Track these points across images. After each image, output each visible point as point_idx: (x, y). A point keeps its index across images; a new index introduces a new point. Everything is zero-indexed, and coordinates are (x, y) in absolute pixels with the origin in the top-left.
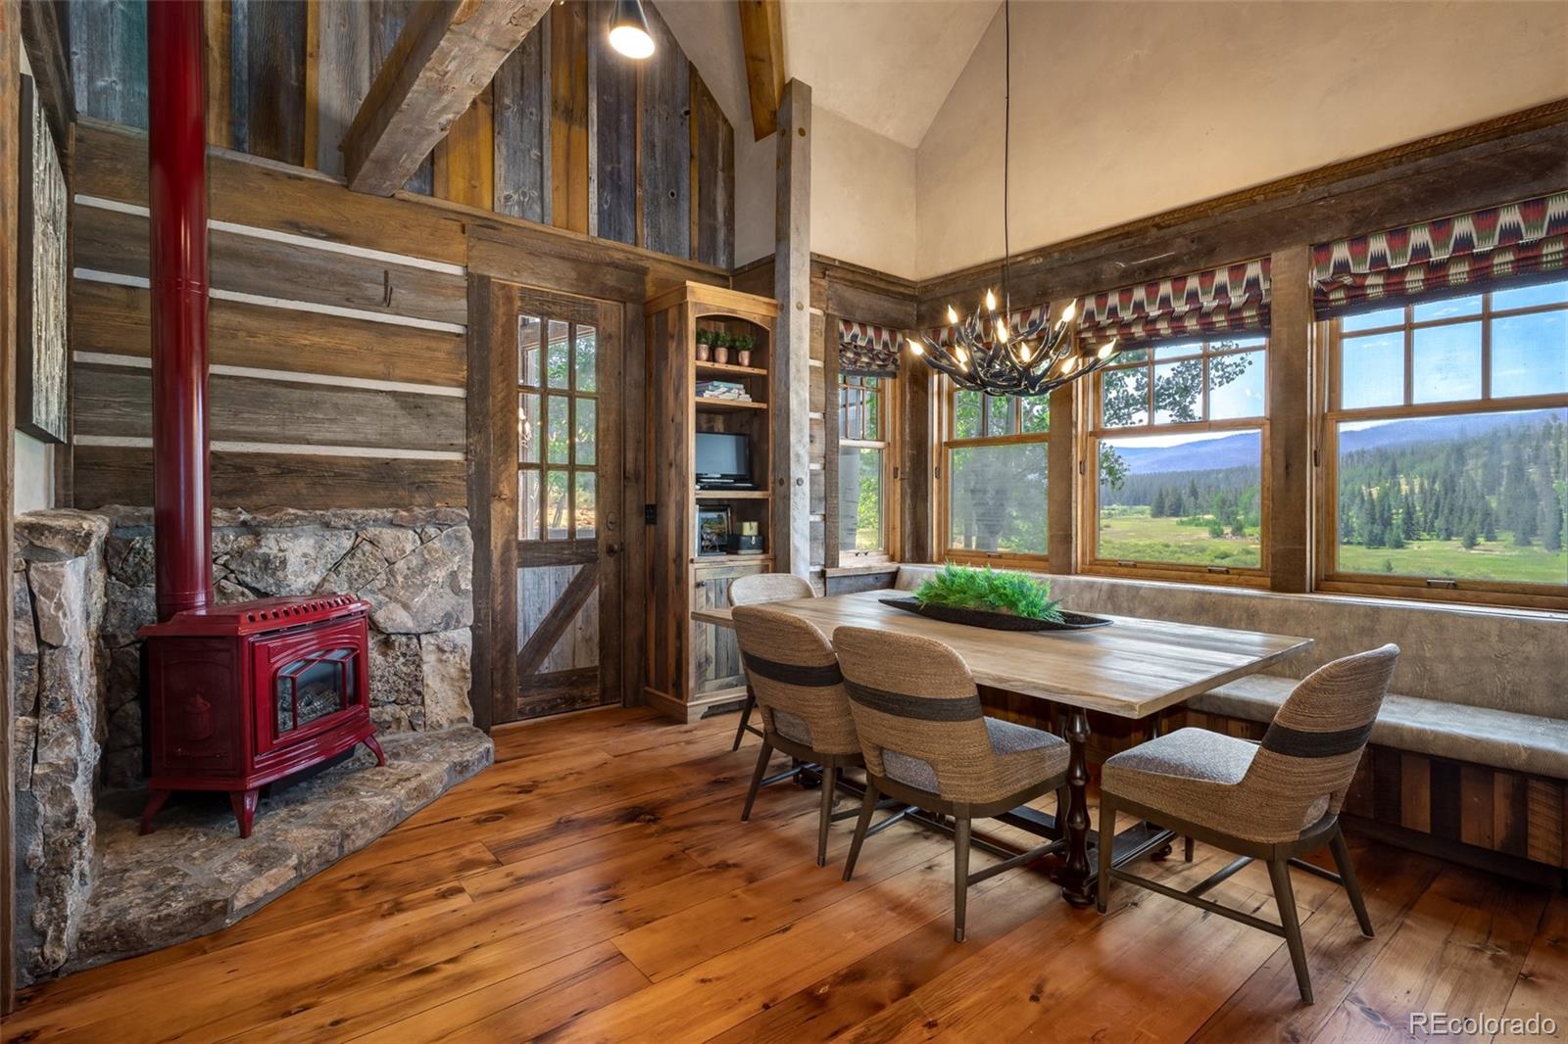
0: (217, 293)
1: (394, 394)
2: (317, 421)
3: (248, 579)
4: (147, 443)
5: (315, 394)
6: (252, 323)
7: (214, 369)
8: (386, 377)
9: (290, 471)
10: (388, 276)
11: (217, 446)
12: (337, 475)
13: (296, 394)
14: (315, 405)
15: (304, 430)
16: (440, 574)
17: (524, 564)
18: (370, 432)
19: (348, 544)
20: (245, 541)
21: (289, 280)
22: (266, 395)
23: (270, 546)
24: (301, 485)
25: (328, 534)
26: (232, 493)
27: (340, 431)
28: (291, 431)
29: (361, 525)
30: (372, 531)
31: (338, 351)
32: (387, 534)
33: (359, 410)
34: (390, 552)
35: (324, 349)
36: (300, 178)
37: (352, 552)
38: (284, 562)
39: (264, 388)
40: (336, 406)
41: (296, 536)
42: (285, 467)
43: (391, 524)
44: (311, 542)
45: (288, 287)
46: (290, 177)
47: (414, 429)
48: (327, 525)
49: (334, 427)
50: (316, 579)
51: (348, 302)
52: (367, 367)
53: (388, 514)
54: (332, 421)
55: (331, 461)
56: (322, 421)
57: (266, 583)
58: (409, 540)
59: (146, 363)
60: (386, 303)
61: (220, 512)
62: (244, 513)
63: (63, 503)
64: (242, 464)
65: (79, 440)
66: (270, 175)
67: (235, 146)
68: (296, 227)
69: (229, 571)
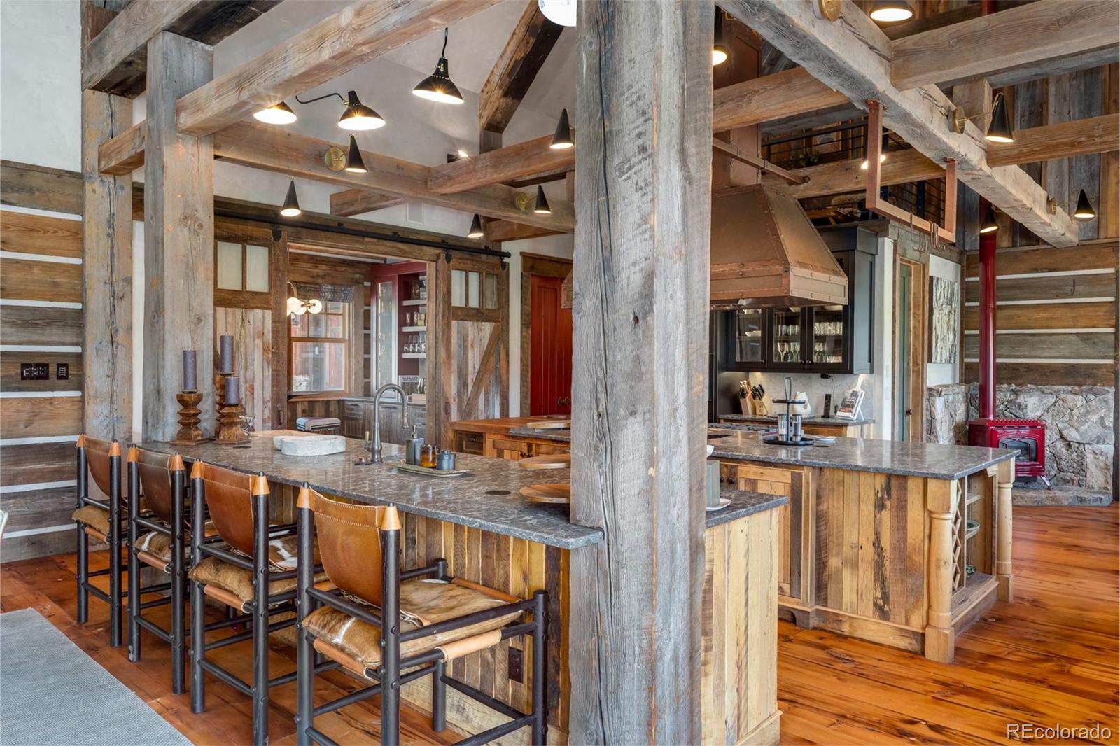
0: (999, 303)
1: (1078, 334)
2: (1042, 348)
3: (1013, 412)
4: (977, 360)
5: (1043, 338)
6: (1018, 312)
7: (998, 332)
8: (1074, 327)
9: (1032, 370)
10: (1074, 282)
11: (999, 360)
12: (1051, 371)
13: (1036, 338)
14: (1043, 342)
15: (1039, 353)
16: (1095, 418)
18: (1066, 352)
19: (1053, 401)
20: (1013, 397)
21: (1034, 293)
22: (1024, 340)
23: (1021, 399)
24: (1037, 375)
25: (1044, 396)
26: (1010, 379)
27: (1053, 352)
28: (1033, 354)
29: (1058, 393)
30: (1063, 396)
31: (1052, 319)
32: (1070, 397)
33: (1061, 343)
34: (1071, 405)
35: (1047, 319)
36: (1038, 250)
37: (1054, 405)
38: (1026, 406)
39: (1023, 337)
40: (1051, 342)
41: (1031, 396)
42: (1031, 368)
43: (1071, 393)
44: (1037, 399)
45: (1033, 295)
46: (1034, 250)
47: (1088, 350)
48: (1043, 392)
49: (1050, 351)
50: (1039, 414)
51: (1057, 297)
52: (1065, 324)
53: (1070, 388)
54: (1050, 348)
55: (1049, 366)
56: (1046, 348)
57: (1020, 414)
58: (1080, 400)
59: (977, 332)
60: (1072, 294)
61: (1005, 386)
62: (1013, 387)
63: (961, 381)
64: (1015, 367)
65: (966, 360)
66: (1026, 252)
67: (1014, 245)
68: (1036, 270)
69: (1007, 408)
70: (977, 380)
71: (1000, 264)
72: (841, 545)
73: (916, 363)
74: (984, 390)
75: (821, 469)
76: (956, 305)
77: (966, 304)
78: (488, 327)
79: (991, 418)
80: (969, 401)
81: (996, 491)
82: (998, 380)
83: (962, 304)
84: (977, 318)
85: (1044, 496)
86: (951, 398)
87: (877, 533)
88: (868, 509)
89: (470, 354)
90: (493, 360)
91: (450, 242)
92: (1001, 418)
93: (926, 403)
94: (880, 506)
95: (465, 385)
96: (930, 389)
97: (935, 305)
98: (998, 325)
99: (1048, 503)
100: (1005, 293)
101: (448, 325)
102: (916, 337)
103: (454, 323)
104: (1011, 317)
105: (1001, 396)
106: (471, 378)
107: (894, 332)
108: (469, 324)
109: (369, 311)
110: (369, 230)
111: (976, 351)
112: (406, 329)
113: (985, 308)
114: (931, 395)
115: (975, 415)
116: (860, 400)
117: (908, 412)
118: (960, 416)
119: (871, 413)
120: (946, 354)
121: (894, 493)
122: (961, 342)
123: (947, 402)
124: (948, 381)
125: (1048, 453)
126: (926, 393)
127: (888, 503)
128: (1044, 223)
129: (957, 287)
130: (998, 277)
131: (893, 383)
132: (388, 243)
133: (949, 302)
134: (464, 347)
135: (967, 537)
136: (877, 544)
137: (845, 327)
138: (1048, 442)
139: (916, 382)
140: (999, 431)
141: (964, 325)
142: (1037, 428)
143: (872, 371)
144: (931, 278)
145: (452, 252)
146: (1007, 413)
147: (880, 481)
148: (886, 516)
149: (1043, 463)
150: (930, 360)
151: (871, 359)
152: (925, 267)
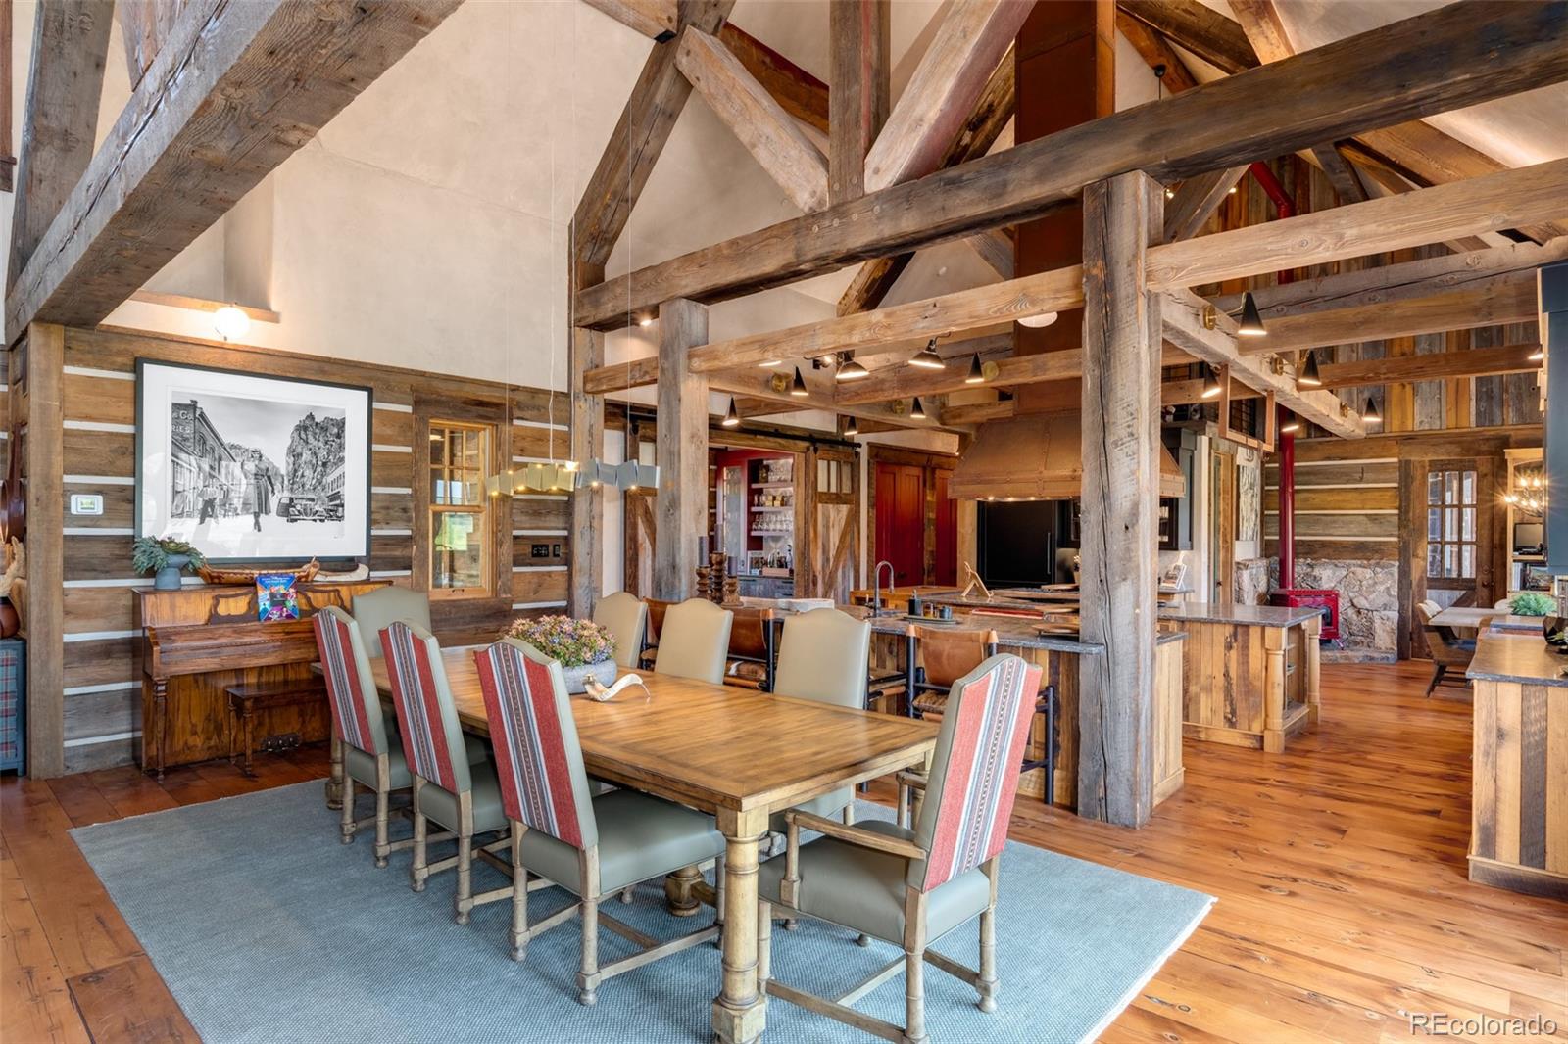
0: (1296, 487)
1: (1366, 515)
2: (1335, 527)
3: (1310, 583)
4: (1277, 537)
5: (1335, 518)
6: (1313, 495)
7: (1296, 512)
8: (1363, 509)
10: (1363, 469)
11: (1296, 538)
12: (1343, 547)
13: (1329, 518)
14: (1334, 522)
15: (1331, 531)
16: (1382, 588)
17: (1430, 587)
18: (1355, 531)
19: (1345, 573)
20: (1309, 570)
22: (1318, 520)
23: (1317, 572)
24: (1330, 551)
25: (1336, 569)
26: (1307, 554)
27: (1345, 530)
28: (1327, 532)
29: (1349, 566)
30: (1353, 569)
31: (1343, 501)
32: (1359, 570)
33: (1352, 522)
34: (1360, 577)
35: (1338, 501)
36: (1330, 441)
37: (1346, 577)
38: (1321, 578)
39: (1318, 517)
40: (1343, 522)
41: (1325, 569)
42: (1325, 545)
43: (1360, 566)
44: (1331, 571)
45: (1327, 480)
46: (1327, 442)
47: (1375, 529)
48: (1336, 566)
49: (1342, 529)
51: (1347, 482)
52: (1355, 506)
53: (1359, 562)
54: (1342, 527)
55: (1341, 542)
56: (1338, 527)
57: (1315, 585)
58: (1368, 573)
59: (1276, 512)
60: (1361, 480)
61: (1302, 560)
62: (1309, 561)
63: (1262, 556)
64: (1311, 544)
65: (1266, 537)
66: (1320, 443)
67: (1309, 436)
68: (1329, 459)
69: (1304, 580)
70: (1276, 555)
71: (1297, 453)
72: (1198, 676)
73: (1225, 541)
74: (1283, 563)
75: (1183, 622)
76: (1258, 489)
77: (1267, 488)
78: (844, 509)
79: (1290, 588)
80: (1270, 573)
81: (1307, 640)
82: (1295, 555)
83: (1262, 488)
84: (1276, 499)
85: (1338, 655)
86: (1254, 571)
87: (1226, 667)
88: (1220, 649)
89: (831, 534)
90: (848, 538)
91: (816, 436)
92: (1299, 588)
93: (1234, 575)
94: (1229, 647)
95: (828, 560)
96: (1238, 563)
97: (1241, 490)
98: (1296, 506)
99: (1341, 661)
100: (1301, 478)
101: (816, 508)
102: (1225, 518)
103: (820, 506)
104: (1306, 500)
105: (1299, 569)
106: (832, 553)
107: (1210, 515)
108: (831, 506)
109: (716, 492)
110: (761, 429)
111: (1275, 528)
112: (754, 509)
113: (1283, 491)
114: (1238, 568)
115: (1275, 584)
116: (1183, 573)
117: (1219, 583)
118: (1262, 587)
119: (1191, 584)
120: (1250, 533)
121: (1239, 638)
122: (1262, 521)
123: (1251, 574)
124: (1252, 557)
125: (1340, 619)
126: (1234, 567)
127: (1235, 645)
128: (1338, 424)
129: (1258, 472)
130: (1296, 464)
131: (1209, 558)
132: (771, 439)
133: (1252, 486)
134: (827, 527)
135: (1287, 673)
136: (1226, 675)
137: (1170, 512)
138: (1340, 609)
139: (1226, 557)
140: (1299, 599)
141: (1264, 506)
142: (1331, 598)
143: (1192, 549)
144: (1238, 467)
145: (818, 445)
146: (1304, 585)
147: (1229, 630)
148: (1233, 654)
149: (1336, 628)
150: (1237, 538)
151: (1191, 539)
152: (1233, 458)
